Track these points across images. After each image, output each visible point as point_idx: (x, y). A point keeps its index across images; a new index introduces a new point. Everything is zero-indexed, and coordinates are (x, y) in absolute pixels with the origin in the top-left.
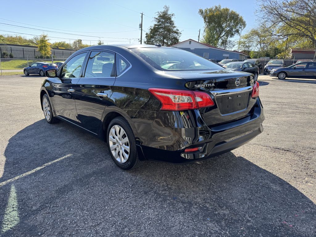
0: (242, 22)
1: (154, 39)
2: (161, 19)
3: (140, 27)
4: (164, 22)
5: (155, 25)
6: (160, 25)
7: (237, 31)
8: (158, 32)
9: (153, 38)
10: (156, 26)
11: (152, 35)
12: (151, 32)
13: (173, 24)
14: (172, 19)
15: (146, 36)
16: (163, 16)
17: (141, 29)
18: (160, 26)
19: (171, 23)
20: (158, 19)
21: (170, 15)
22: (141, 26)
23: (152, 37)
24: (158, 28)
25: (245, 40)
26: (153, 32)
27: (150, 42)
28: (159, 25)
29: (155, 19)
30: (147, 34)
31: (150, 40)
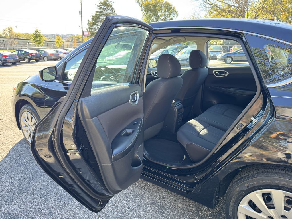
0: (175, 11)
1: (96, 26)
2: (102, 5)
3: (80, 14)
4: (105, 9)
5: (97, 12)
6: (102, 12)
8: (100, 19)
9: (95, 25)
10: (98, 13)
11: (94, 22)
12: (93, 19)
13: (115, 11)
14: (113, 7)
15: (88, 23)
16: (104, 3)
17: (81, 15)
18: (102, 13)
19: (112, 10)
20: (99, 6)
21: (111, 2)
22: (81, 13)
23: (94, 24)
24: (100, 15)
26: (96, 19)
27: (92, 29)
28: (101, 12)
29: (97, 6)
30: (88, 21)
31: (92, 27)
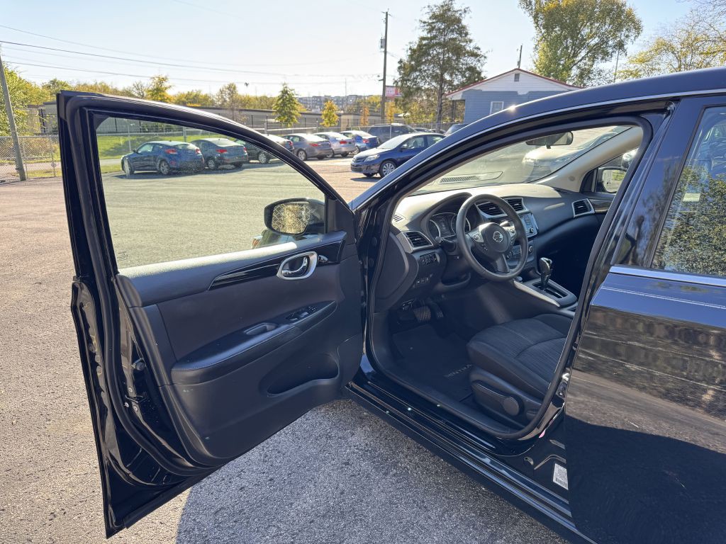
0: (634, 22)
1: (418, 73)
2: (437, 22)
3: (382, 47)
4: (444, 30)
5: (423, 39)
6: (435, 37)
7: (620, 46)
8: (429, 55)
9: (416, 70)
10: (424, 42)
11: (413, 63)
12: (411, 56)
13: (466, 34)
14: (464, 22)
15: (399, 68)
16: (442, 15)
17: (383, 50)
18: (434, 41)
19: (462, 31)
20: (429, 24)
21: (459, 12)
22: (384, 43)
23: (413, 69)
24: (430, 46)
25: (639, 66)
26: (418, 57)
27: (409, 80)
28: (431, 39)
29: (422, 24)
30: (400, 62)
31: (408, 76)
